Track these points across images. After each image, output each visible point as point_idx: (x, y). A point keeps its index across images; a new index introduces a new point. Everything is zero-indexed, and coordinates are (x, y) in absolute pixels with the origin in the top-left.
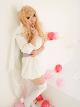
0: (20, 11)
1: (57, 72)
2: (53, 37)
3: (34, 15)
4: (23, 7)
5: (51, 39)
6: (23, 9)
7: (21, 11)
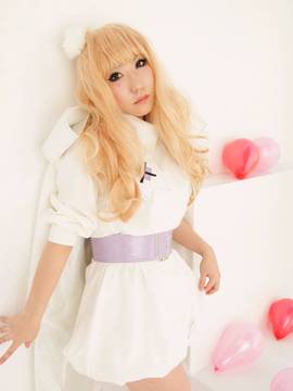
1: (279, 336)
2: (249, 164)
4: (87, 33)
5: (240, 175)
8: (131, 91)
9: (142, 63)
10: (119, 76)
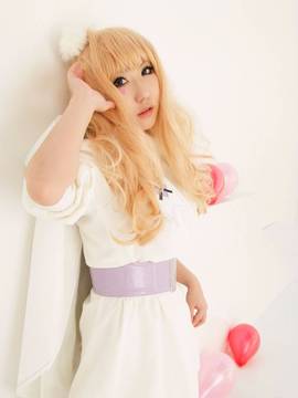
0: (78, 53)
3: (150, 69)
6: (87, 45)
7: (82, 52)
8: (136, 99)
9: (148, 71)
10: (124, 81)
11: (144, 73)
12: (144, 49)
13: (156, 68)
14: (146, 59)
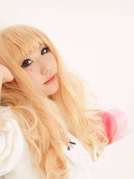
3: (46, 49)
9: (45, 51)
10: (29, 62)
11: (42, 53)
12: (38, 36)
13: (50, 48)
14: (42, 42)
